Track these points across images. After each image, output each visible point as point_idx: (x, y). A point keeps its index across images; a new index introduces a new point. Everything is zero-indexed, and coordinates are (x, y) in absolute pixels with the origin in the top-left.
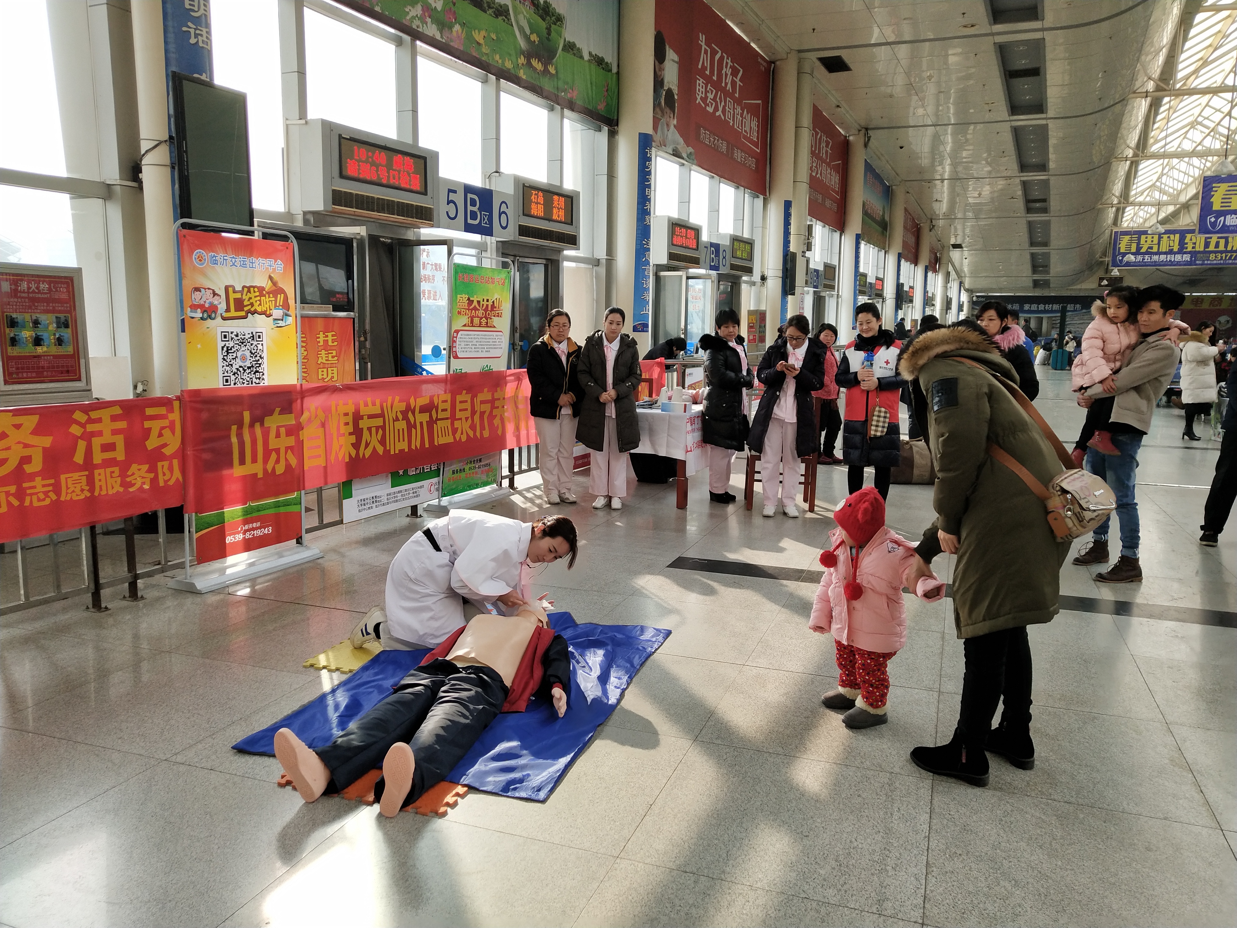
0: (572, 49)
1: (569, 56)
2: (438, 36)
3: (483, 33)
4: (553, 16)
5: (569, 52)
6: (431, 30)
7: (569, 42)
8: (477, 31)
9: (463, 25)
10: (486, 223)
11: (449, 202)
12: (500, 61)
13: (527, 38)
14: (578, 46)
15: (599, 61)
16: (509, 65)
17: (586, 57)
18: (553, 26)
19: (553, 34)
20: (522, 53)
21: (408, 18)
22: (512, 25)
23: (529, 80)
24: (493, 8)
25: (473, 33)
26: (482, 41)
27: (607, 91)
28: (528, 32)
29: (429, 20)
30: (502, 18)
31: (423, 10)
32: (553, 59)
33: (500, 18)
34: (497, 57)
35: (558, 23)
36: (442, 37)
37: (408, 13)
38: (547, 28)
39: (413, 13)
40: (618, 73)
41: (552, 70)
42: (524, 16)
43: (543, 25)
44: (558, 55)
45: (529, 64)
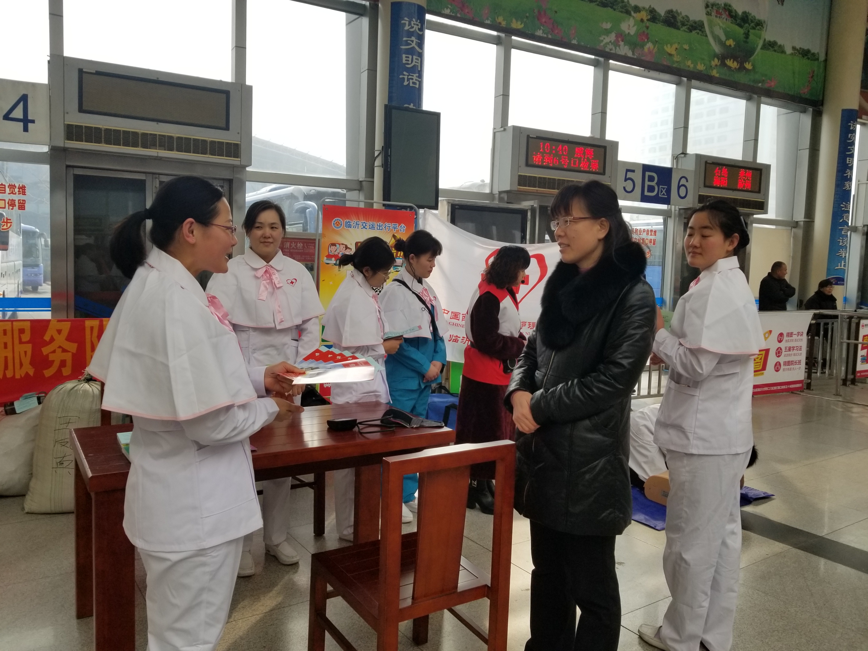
0: (773, 47)
1: (769, 53)
2: (630, 54)
3: (676, 46)
4: (752, 22)
5: (768, 49)
6: (624, 50)
7: (770, 42)
8: (669, 45)
9: (655, 43)
10: (664, 194)
11: (626, 180)
12: (692, 66)
13: (722, 44)
14: (779, 43)
15: (805, 53)
16: (701, 67)
17: (789, 51)
18: (751, 31)
19: (751, 37)
20: (716, 56)
21: (602, 44)
22: (706, 36)
23: (723, 77)
24: (686, 25)
25: (665, 47)
26: (673, 52)
27: (812, 77)
28: (723, 38)
29: (622, 43)
30: (696, 31)
31: (616, 36)
32: (750, 57)
33: (694, 32)
34: (689, 63)
35: (758, 27)
36: (633, 54)
37: (602, 41)
38: (745, 33)
39: (607, 40)
40: (826, 61)
41: (748, 66)
42: (720, 27)
43: (740, 31)
44: (756, 53)
45: (723, 64)
